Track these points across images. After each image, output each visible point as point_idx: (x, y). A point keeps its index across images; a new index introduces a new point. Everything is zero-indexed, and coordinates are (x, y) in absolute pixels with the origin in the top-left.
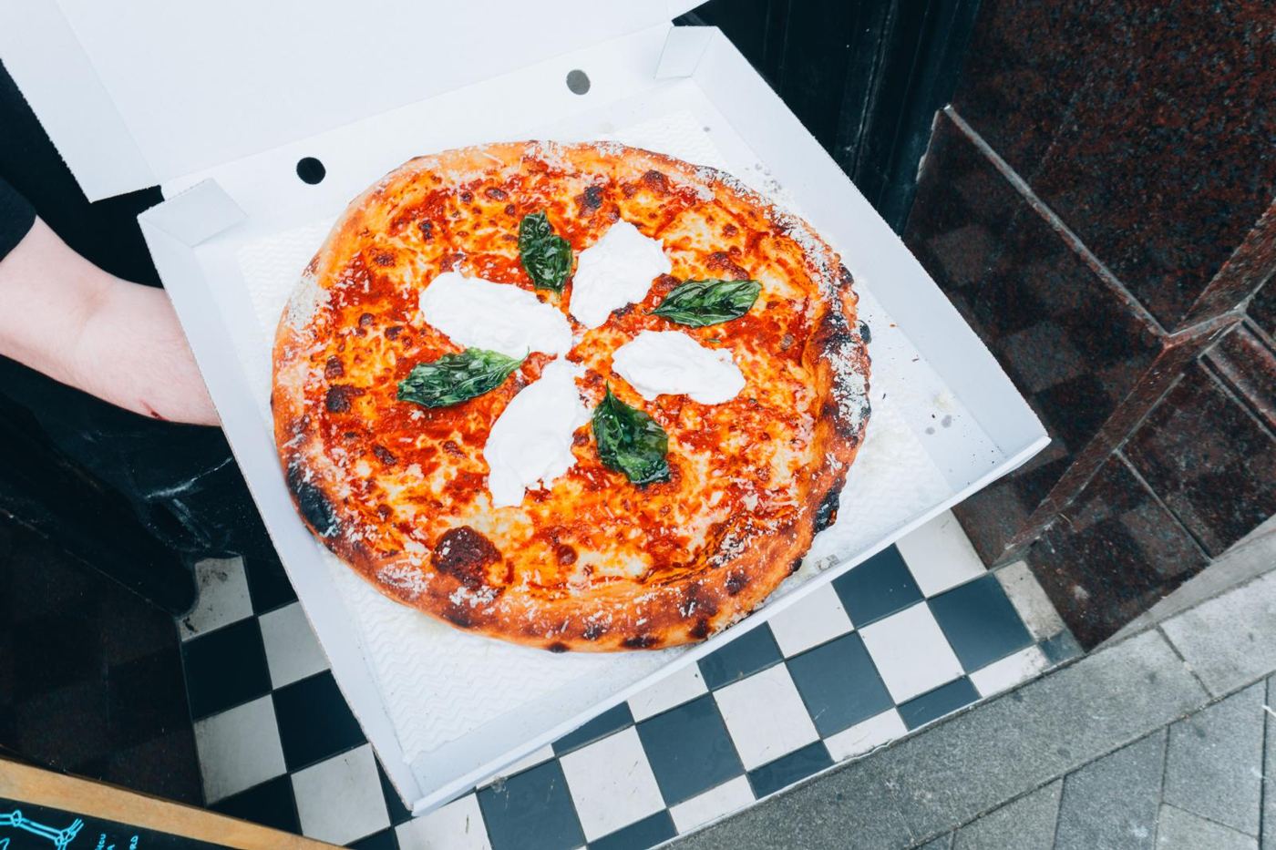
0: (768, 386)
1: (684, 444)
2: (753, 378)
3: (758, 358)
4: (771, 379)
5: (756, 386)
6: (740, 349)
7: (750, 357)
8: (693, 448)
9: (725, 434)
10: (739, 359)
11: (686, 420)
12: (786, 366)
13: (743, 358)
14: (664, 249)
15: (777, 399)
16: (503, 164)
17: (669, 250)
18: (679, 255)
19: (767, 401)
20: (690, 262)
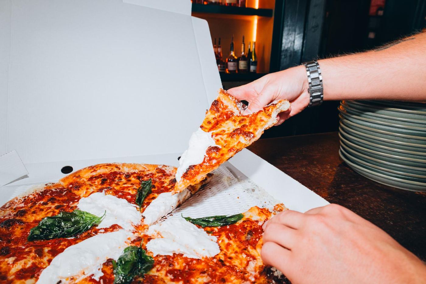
0: (233, 255)
1: (168, 275)
2: (225, 250)
3: (231, 242)
4: (236, 252)
5: (225, 254)
6: (223, 237)
7: (227, 241)
8: (173, 278)
9: (197, 275)
10: (220, 242)
11: (176, 264)
12: (247, 248)
13: (223, 241)
14: (212, 136)
15: (236, 262)
16: (148, 170)
17: (214, 136)
18: (219, 137)
19: (230, 263)
20: (224, 139)
